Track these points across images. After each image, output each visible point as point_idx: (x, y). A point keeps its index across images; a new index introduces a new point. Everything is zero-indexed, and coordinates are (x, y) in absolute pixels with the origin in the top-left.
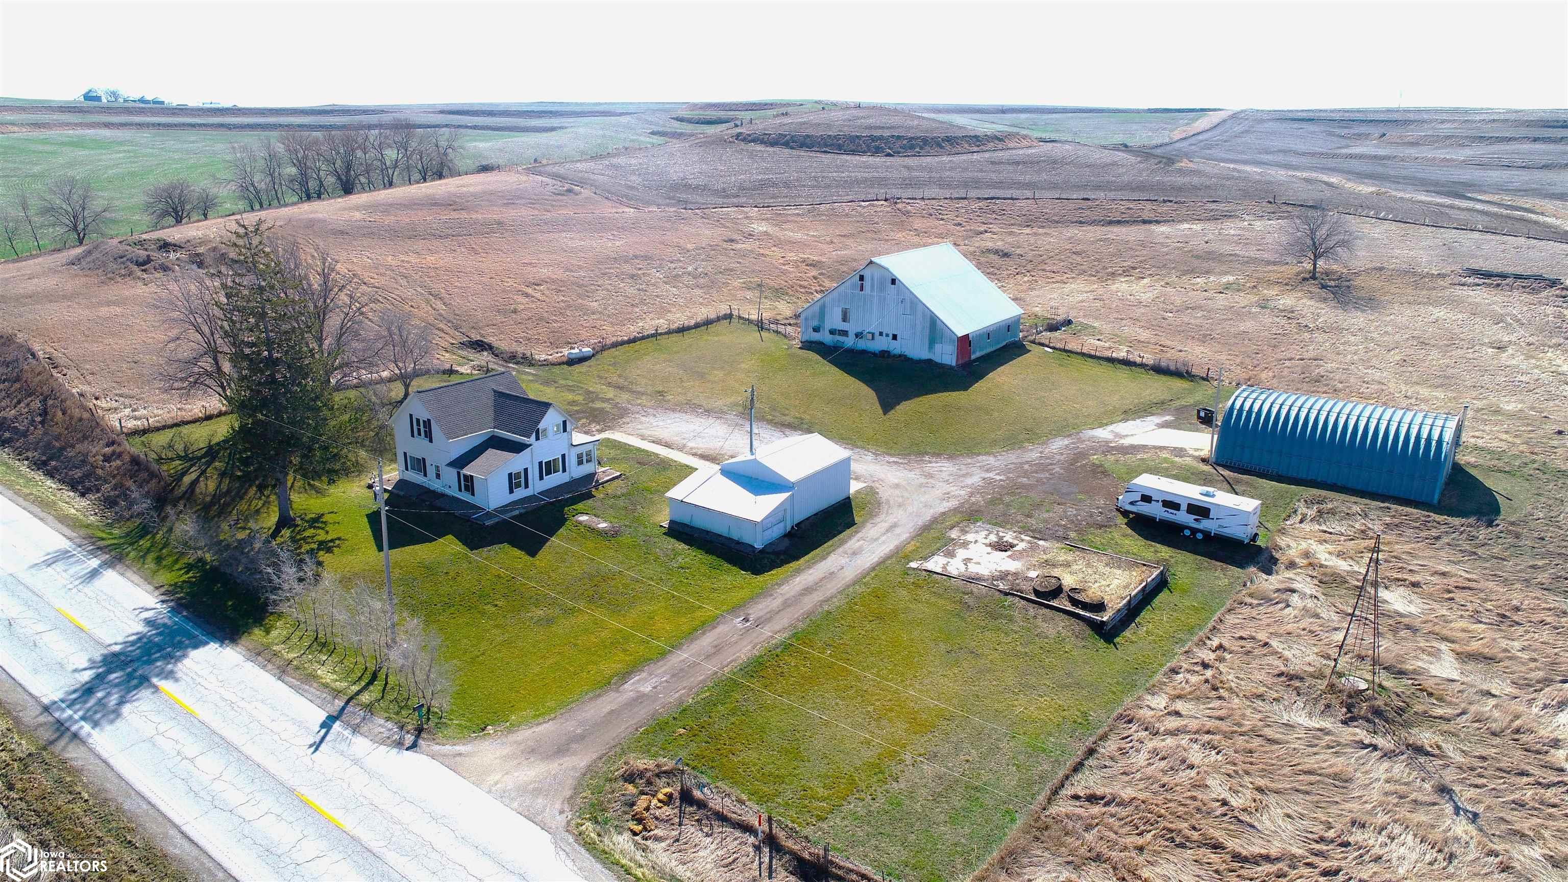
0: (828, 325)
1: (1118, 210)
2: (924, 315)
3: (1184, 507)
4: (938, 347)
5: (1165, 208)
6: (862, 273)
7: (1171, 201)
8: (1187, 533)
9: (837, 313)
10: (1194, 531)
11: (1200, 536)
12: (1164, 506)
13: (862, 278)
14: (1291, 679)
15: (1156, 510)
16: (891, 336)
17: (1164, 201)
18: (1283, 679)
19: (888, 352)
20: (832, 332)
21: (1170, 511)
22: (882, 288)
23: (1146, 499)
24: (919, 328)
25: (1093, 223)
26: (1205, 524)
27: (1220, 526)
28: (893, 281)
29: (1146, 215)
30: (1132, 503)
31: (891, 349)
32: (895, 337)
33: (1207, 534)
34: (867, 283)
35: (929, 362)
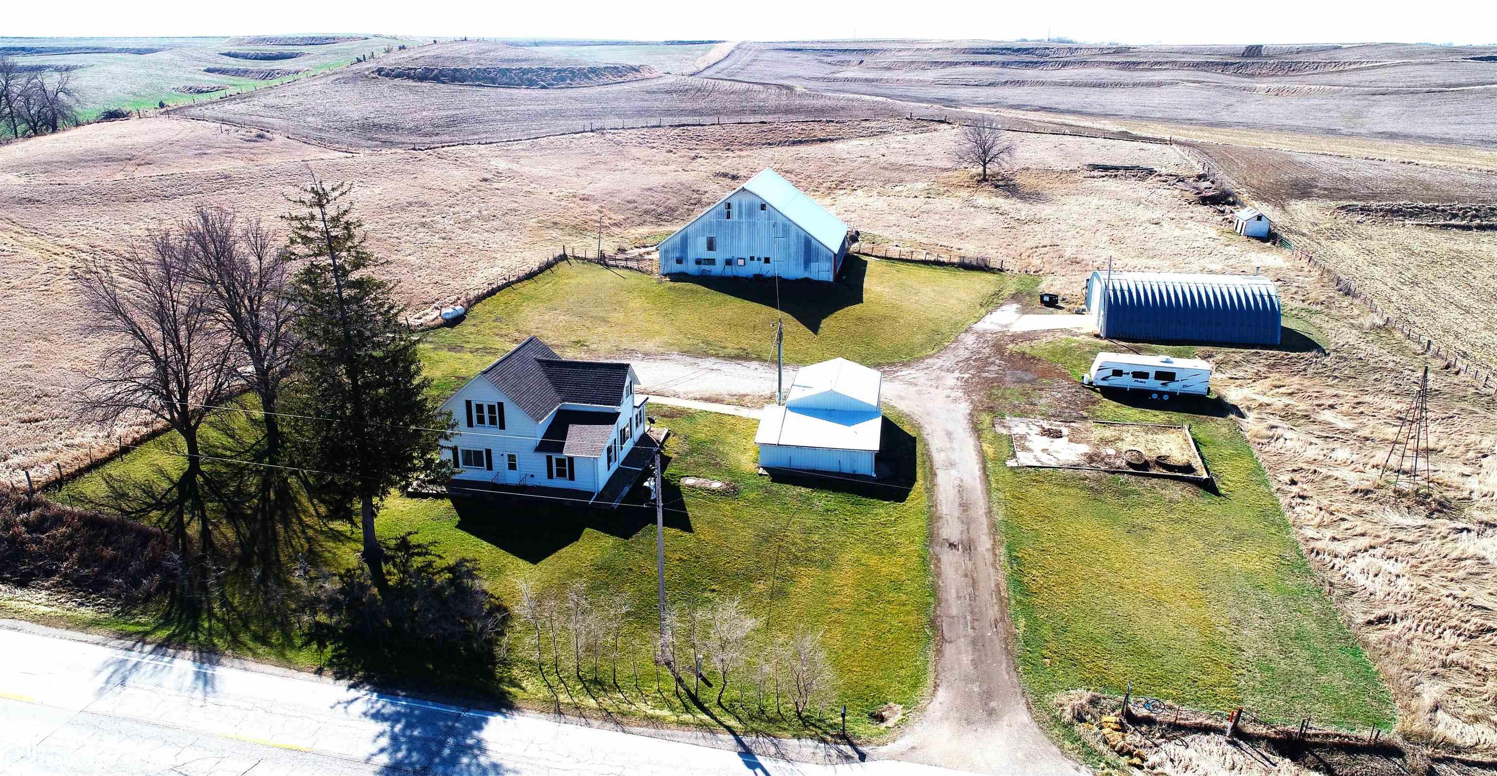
0: (692, 255)
1: (796, 130)
2: (798, 236)
3: (1152, 375)
4: (814, 265)
5: (831, 128)
6: (728, 201)
7: (832, 121)
8: (1155, 396)
9: (702, 242)
10: (1161, 394)
11: (1166, 397)
12: (1134, 377)
13: (729, 206)
14: (1366, 494)
15: (1127, 382)
16: (763, 260)
17: (828, 122)
18: (1359, 495)
19: (761, 275)
20: (698, 262)
21: (1139, 380)
22: (751, 212)
23: (1118, 373)
24: (793, 250)
25: (780, 143)
26: (1172, 386)
27: (1184, 386)
28: (763, 207)
29: (822, 135)
30: (1104, 379)
31: (764, 272)
32: (767, 260)
33: (1172, 394)
34: (734, 211)
35: (807, 280)
